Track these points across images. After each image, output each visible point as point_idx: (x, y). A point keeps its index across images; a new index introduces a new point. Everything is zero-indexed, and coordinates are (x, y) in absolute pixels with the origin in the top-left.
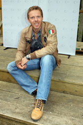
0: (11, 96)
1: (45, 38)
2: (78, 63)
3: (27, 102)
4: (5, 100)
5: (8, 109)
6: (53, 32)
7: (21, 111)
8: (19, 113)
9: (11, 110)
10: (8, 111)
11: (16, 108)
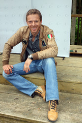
0: (11, 97)
1: (43, 41)
2: (73, 64)
3: (27, 101)
4: (4, 101)
5: (9, 109)
6: (52, 36)
7: (21, 110)
8: (20, 112)
9: (11, 109)
10: (8, 111)
11: (16, 108)
